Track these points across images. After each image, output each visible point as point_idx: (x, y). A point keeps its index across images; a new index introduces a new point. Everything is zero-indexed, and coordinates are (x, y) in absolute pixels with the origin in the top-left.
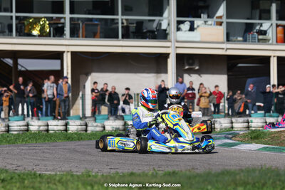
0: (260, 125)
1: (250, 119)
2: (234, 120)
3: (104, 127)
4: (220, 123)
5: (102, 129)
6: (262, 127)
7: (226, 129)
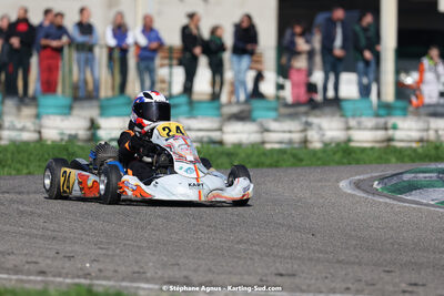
0: (416, 135)
1: (392, 121)
2: (352, 123)
3: (40, 132)
4: (320, 128)
5: (35, 136)
6: (421, 140)
7: (338, 144)
